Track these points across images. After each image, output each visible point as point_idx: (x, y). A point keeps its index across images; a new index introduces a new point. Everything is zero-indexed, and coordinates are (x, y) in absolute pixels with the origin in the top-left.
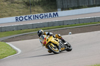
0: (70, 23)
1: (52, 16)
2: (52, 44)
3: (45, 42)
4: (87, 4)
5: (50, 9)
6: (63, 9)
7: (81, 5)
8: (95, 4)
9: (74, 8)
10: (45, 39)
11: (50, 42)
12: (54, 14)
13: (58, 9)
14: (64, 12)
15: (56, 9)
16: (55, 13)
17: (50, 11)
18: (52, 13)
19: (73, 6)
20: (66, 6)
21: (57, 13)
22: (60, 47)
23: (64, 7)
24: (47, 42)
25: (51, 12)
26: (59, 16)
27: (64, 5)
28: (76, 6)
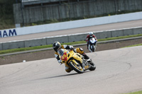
0: (34, 45)
1: (8, 34)
2: (74, 61)
3: (65, 59)
4: (58, 17)
5: (4, 25)
6: (23, 25)
7: (48, 19)
8: (68, 16)
9: (38, 23)
10: (65, 53)
11: (72, 58)
12: (10, 31)
13: (16, 25)
14: (25, 28)
15: (13, 24)
16: (12, 30)
17: (4, 28)
18: (7, 31)
19: (37, 20)
20: (28, 21)
21: (14, 31)
22: (83, 64)
23: (25, 22)
24: (68, 58)
25: (7, 28)
26: (18, 34)
27: (24, 18)
28: (42, 20)
